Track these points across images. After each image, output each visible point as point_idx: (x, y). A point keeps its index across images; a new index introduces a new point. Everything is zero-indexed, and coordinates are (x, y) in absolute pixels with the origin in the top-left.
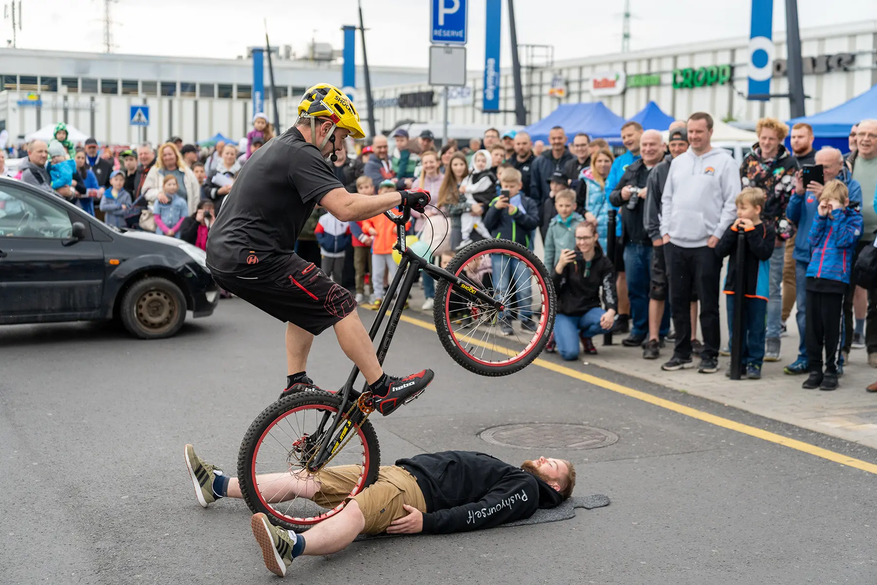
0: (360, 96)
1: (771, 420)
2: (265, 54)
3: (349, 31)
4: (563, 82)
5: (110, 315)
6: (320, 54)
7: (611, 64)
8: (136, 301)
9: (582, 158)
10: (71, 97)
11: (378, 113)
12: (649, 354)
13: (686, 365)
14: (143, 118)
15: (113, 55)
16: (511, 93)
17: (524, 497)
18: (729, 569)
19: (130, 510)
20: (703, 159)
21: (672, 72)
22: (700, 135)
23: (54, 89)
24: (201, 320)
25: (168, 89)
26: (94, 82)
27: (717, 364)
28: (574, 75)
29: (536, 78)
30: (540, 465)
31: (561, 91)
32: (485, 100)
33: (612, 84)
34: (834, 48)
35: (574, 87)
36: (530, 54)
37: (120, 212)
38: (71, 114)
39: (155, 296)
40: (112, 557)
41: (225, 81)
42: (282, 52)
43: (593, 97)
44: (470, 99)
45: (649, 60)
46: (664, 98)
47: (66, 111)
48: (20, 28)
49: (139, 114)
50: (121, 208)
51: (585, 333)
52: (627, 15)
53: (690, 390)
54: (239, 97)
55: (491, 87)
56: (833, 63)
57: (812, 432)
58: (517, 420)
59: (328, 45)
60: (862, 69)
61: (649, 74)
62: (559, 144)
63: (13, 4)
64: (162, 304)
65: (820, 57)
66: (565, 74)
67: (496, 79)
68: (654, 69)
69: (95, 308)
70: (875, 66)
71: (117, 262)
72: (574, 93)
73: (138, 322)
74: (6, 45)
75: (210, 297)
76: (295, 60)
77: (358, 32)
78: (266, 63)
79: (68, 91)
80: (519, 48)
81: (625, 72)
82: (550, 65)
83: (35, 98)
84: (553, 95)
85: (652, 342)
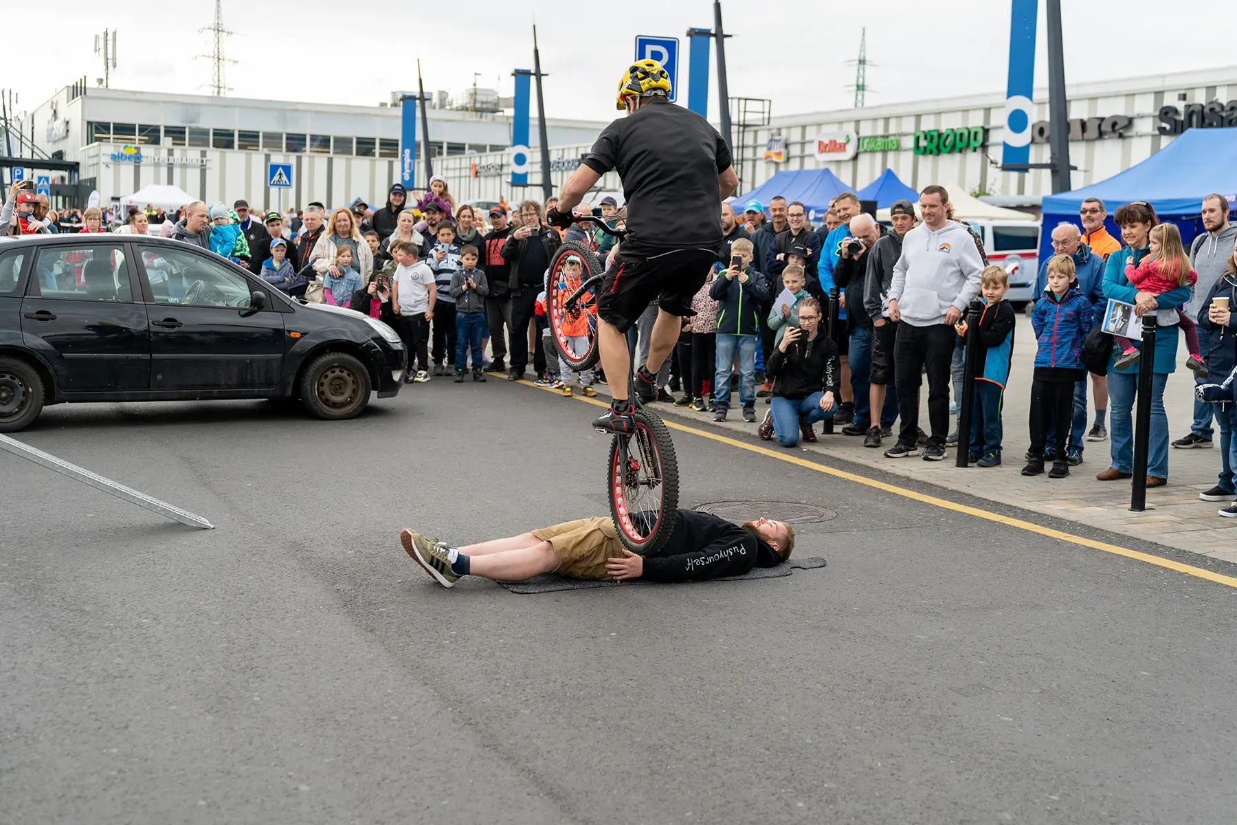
0: (534, 156)
2: (418, 102)
3: (521, 76)
4: (782, 144)
5: (289, 392)
6: (482, 103)
7: (841, 122)
8: (318, 379)
9: (796, 229)
10: (178, 151)
11: (555, 178)
12: (870, 442)
13: (910, 453)
14: (284, 178)
15: (227, 99)
17: (743, 551)
20: (938, 234)
21: (915, 134)
22: (934, 210)
23: (156, 141)
24: (385, 402)
25: (296, 143)
26: (206, 132)
27: (943, 454)
28: (795, 136)
29: (749, 139)
30: (759, 525)
31: (779, 154)
33: (842, 148)
34: (1108, 109)
35: (795, 150)
36: (742, 109)
37: (284, 285)
38: (177, 172)
39: (338, 372)
40: (353, 596)
41: (366, 134)
42: (435, 100)
43: (817, 163)
45: (887, 119)
46: (903, 166)
47: (171, 168)
48: (115, 64)
49: (280, 174)
50: (284, 281)
51: (805, 419)
52: (862, 62)
53: (913, 476)
54: (382, 155)
56: (1106, 127)
58: (732, 498)
59: (492, 92)
60: (1141, 136)
61: (885, 137)
62: (779, 216)
63: (106, 34)
64: (346, 382)
65: (1090, 119)
66: (784, 132)
68: (892, 130)
69: (273, 384)
70: (1157, 132)
71: (298, 335)
72: (794, 157)
73: (320, 401)
74: (96, 85)
75: (397, 376)
76: (451, 109)
77: (533, 79)
78: (418, 114)
79: (173, 144)
80: (730, 101)
81: (858, 133)
82: (766, 122)
83: (133, 151)
84: (769, 159)
85: (874, 430)
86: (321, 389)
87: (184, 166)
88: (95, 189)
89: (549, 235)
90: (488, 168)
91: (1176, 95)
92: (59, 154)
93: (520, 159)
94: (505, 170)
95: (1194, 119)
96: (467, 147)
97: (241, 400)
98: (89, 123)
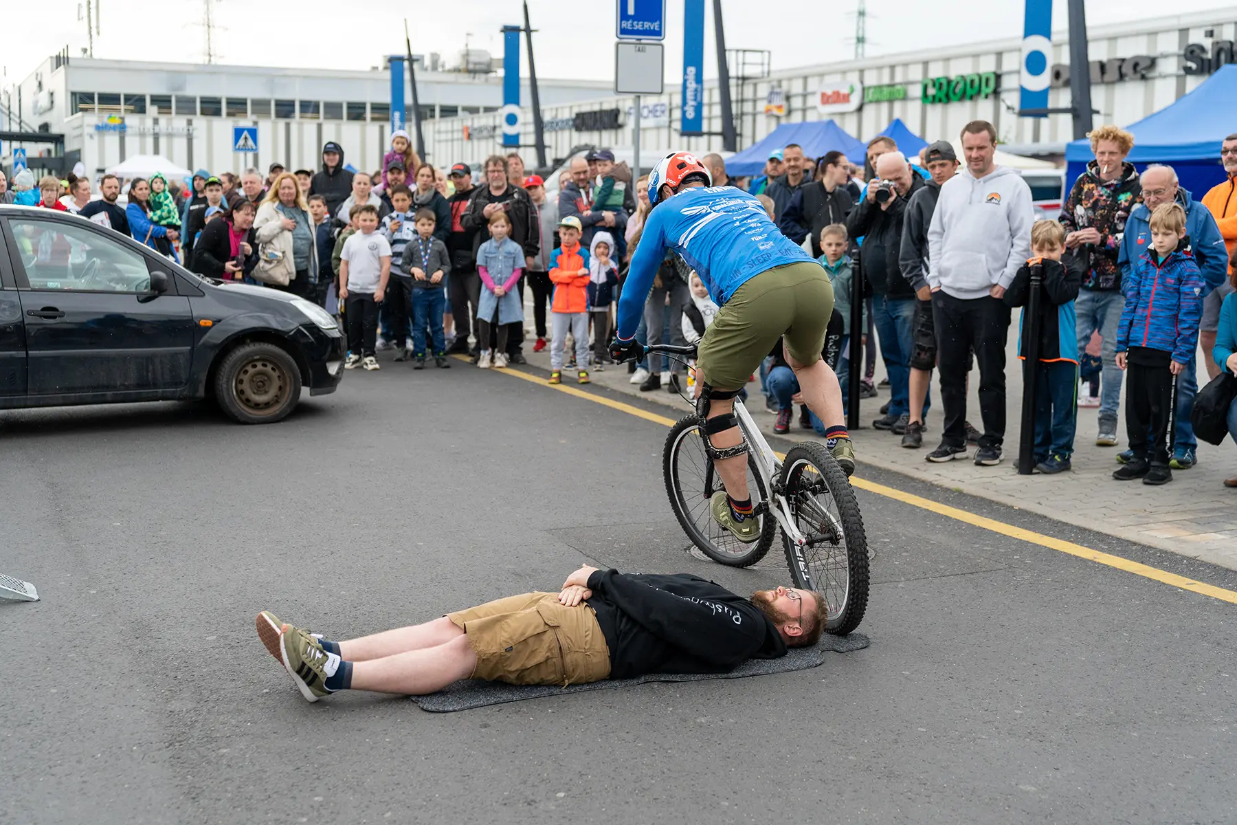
0: (525, 116)
1: (1077, 527)
2: (406, 64)
3: (511, 33)
4: (783, 96)
5: (201, 392)
6: (475, 64)
7: (844, 72)
8: (236, 375)
10: (163, 120)
11: (548, 138)
12: (909, 442)
13: (958, 455)
14: (250, 142)
15: (216, 66)
16: (717, 110)
18: (1041, 739)
19: (217, 656)
20: (985, 182)
21: (922, 82)
23: (142, 110)
24: (321, 399)
25: (285, 109)
26: (193, 100)
27: (1000, 454)
28: (797, 87)
29: (748, 92)
30: (776, 599)
31: (780, 107)
32: (684, 119)
33: (845, 99)
34: (1129, 50)
35: (797, 103)
36: (740, 61)
38: (163, 142)
39: (260, 367)
40: (189, 723)
41: (356, 98)
42: (427, 62)
43: (820, 115)
44: (664, 119)
45: (892, 67)
46: (910, 113)
47: (156, 137)
48: (98, 33)
49: (245, 138)
52: (862, 14)
53: (966, 489)
54: (373, 119)
55: (691, 103)
56: (1128, 68)
57: (1135, 544)
59: (485, 53)
60: (1164, 77)
61: (891, 86)
62: (794, 167)
64: (269, 378)
65: (1110, 61)
66: (785, 84)
67: (698, 93)
68: (899, 78)
69: (181, 383)
70: (1182, 72)
71: (209, 323)
72: (797, 110)
73: (238, 401)
74: (80, 54)
75: (333, 369)
76: (444, 71)
77: (523, 36)
78: (407, 76)
79: (159, 113)
80: (727, 53)
81: (862, 83)
82: (766, 75)
83: (117, 121)
84: (770, 113)
85: (913, 427)
86: (240, 387)
87: (170, 136)
88: (79, 160)
89: (516, 196)
90: (480, 130)
91: (1202, 32)
92: (45, 127)
93: (512, 119)
94: (498, 132)
95: (1223, 57)
96: (460, 110)
97: (143, 403)
98: (74, 94)
